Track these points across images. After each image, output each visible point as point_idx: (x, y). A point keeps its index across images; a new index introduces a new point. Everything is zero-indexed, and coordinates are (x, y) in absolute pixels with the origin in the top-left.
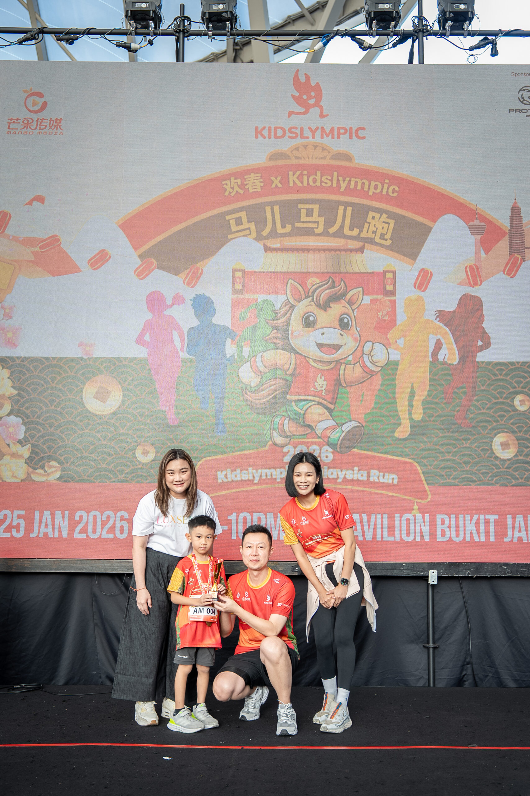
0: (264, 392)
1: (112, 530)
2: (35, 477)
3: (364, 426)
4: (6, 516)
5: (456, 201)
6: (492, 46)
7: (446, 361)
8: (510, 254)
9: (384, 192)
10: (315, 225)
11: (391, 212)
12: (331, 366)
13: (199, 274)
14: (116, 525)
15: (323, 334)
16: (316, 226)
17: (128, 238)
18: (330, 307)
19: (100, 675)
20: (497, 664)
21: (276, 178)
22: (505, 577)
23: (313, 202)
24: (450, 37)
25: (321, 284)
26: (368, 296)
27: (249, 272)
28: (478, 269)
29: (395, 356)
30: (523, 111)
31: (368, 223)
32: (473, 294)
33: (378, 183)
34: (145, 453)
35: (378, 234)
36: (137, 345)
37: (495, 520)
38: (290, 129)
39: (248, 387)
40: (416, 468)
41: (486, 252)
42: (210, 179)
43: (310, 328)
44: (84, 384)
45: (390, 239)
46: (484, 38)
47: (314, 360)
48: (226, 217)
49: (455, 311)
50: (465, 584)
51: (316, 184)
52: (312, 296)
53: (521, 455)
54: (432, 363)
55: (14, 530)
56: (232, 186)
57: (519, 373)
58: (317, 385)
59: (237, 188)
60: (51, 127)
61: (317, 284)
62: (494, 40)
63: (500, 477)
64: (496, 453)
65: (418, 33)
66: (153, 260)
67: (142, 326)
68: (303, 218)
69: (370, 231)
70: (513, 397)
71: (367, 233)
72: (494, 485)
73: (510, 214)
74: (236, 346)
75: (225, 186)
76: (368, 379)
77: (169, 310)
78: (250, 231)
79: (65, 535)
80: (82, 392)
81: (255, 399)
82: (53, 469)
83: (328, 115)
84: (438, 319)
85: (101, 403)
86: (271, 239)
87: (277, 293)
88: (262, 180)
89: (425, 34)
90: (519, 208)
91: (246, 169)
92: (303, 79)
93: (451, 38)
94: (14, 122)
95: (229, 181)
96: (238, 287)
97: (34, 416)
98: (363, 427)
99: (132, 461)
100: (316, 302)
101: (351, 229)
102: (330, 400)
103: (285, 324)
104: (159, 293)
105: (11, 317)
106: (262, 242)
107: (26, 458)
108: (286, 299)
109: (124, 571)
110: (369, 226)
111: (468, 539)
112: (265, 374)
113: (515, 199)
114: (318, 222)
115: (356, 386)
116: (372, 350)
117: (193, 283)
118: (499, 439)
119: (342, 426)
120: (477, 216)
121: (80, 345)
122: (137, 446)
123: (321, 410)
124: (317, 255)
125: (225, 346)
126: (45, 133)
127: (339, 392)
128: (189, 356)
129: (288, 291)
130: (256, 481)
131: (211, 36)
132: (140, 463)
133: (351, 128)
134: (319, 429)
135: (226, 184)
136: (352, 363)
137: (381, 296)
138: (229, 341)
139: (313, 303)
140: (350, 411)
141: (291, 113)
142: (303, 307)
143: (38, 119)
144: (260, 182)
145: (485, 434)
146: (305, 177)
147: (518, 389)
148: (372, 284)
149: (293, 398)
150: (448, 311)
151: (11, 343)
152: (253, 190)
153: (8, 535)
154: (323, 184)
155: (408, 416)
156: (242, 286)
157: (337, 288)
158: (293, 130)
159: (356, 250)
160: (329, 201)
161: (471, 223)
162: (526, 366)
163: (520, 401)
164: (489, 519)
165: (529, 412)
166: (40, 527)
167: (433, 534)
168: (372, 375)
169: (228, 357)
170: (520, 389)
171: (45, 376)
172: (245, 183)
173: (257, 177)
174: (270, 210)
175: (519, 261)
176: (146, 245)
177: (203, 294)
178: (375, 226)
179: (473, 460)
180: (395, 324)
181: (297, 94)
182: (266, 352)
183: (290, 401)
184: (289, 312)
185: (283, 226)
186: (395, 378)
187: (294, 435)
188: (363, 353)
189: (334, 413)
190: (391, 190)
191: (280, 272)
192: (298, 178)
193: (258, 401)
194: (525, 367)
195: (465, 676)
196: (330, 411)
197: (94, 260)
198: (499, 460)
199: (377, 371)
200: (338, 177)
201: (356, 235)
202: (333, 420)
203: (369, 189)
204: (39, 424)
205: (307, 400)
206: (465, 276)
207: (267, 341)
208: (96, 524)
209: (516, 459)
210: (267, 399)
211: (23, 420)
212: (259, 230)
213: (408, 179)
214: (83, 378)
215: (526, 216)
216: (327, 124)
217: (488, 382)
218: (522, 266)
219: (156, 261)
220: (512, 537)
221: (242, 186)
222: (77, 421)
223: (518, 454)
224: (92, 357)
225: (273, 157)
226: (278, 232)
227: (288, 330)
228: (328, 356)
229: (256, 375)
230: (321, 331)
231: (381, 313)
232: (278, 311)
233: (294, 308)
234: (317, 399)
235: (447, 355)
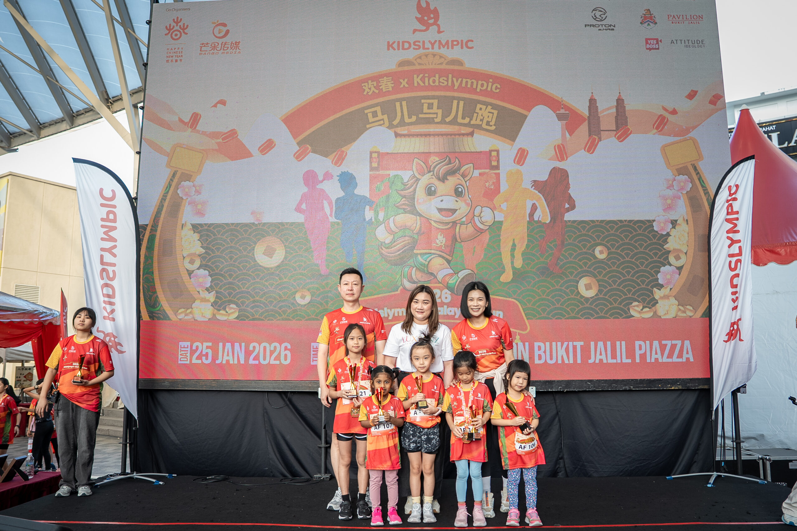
0: (395, 247)
1: (278, 358)
2: (218, 317)
3: (475, 272)
4: (197, 348)
5: (546, 94)
7: (540, 221)
8: (590, 135)
9: (489, 89)
10: (435, 116)
11: (495, 104)
12: (449, 226)
13: (344, 156)
14: (281, 354)
15: (442, 201)
17: (289, 129)
18: (447, 179)
19: (271, 470)
20: (583, 458)
21: (404, 80)
22: (589, 391)
23: (433, 97)
25: (440, 161)
26: (478, 170)
27: (383, 153)
28: (564, 147)
29: (499, 217)
30: (596, 26)
31: (477, 113)
32: (561, 167)
33: (483, 82)
34: (303, 297)
35: (485, 121)
36: (296, 212)
37: (581, 346)
38: (414, 42)
39: (383, 244)
40: (518, 306)
41: (570, 135)
42: (352, 83)
43: (432, 197)
44: (255, 243)
45: (494, 125)
47: (435, 222)
48: (365, 111)
49: (547, 181)
50: (557, 397)
51: (435, 84)
52: (433, 171)
53: (601, 294)
54: (529, 222)
55: (204, 358)
56: (370, 87)
57: (599, 229)
58: (437, 241)
59: (373, 89)
60: (231, 48)
63: (584, 312)
64: (581, 293)
66: (308, 146)
67: (299, 198)
68: (425, 110)
69: (478, 120)
70: (594, 248)
71: (476, 120)
72: (580, 319)
73: (588, 104)
74: (373, 211)
75: (364, 87)
76: (479, 235)
77: (320, 184)
78: (384, 122)
79: (242, 362)
80: (254, 250)
81: (389, 253)
82: (233, 310)
83: (443, 31)
84: (533, 187)
85: (269, 258)
86: (400, 127)
87: (406, 170)
88: (392, 82)
90: (595, 100)
91: (380, 73)
94: (205, 46)
95: (367, 83)
96: (375, 165)
97: (217, 270)
98: (475, 274)
99: (293, 304)
100: (436, 176)
101: (463, 118)
102: (448, 253)
103: (412, 193)
104: (313, 171)
105: (200, 193)
106: (393, 129)
107: (212, 302)
108: (413, 173)
110: (478, 115)
111: (560, 362)
112: (396, 233)
113: (592, 93)
114: (437, 114)
117: (339, 163)
118: (583, 282)
119: (458, 273)
120: (562, 106)
121: (252, 214)
122: (296, 292)
123: (440, 261)
124: (437, 138)
125: (364, 211)
126: (227, 53)
127: (456, 246)
128: (336, 220)
129: (414, 167)
130: (390, 318)
132: (299, 305)
133: (462, 41)
134: (440, 277)
136: (465, 223)
137: (487, 171)
138: (367, 207)
139: (433, 177)
140: (465, 261)
141: (415, 31)
142: (425, 180)
143: (222, 43)
144: (392, 84)
145: (572, 278)
146: (427, 79)
147: (597, 241)
148: (480, 161)
149: (418, 252)
150: (541, 181)
151: (200, 213)
152: (386, 90)
153: (199, 362)
154: (441, 84)
155: (510, 264)
156: (378, 164)
157: (453, 165)
158: (417, 43)
159: (468, 135)
160: (445, 97)
161: (558, 112)
162: (604, 223)
163: (599, 251)
164: (576, 345)
165: (607, 260)
166: (223, 355)
167: (532, 357)
168: (482, 233)
169: (367, 219)
170: (599, 241)
171: (226, 238)
172: (380, 84)
173: (389, 79)
174: (399, 104)
175: (597, 141)
176: (303, 135)
177: (348, 171)
178: (482, 116)
179: (563, 299)
180: (499, 192)
181: (419, 16)
182: (397, 216)
183: (417, 254)
185: (410, 117)
186: (499, 235)
187: (420, 281)
188: (474, 215)
189: (452, 263)
190: (494, 87)
191: (407, 153)
192: (421, 80)
194: (603, 225)
195: (559, 469)
196: (449, 262)
197: (263, 147)
198: (583, 299)
199: (485, 229)
200: (452, 78)
201: (467, 123)
202: (451, 269)
203: (477, 87)
204: (222, 275)
205: (430, 253)
206: (554, 153)
207: (397, 207)
208: (266, 353)
209: (597, 297)
210: (398, 253)
211: (209, 272)
212: (391, 120)
213: (508, 78)
214: (255, 239)
215: (601, 106)
216: (444, 38)
217: (574, 236)
218: (599, 144)
219: (311, 147)
220: (595, 359)
221: (377, 87)
222: (250, 272)
223: (599, 293)
224: (262, 223)
225: (402, 64)
226: (406, 121)
227: (414, 198)
228: (447, 218)
229: (389, 234)
230: (441, 198)
231: (488, 183)
232: (406, 184)
233: (419, 181)
234: (438, 252)
235: (541, 216)
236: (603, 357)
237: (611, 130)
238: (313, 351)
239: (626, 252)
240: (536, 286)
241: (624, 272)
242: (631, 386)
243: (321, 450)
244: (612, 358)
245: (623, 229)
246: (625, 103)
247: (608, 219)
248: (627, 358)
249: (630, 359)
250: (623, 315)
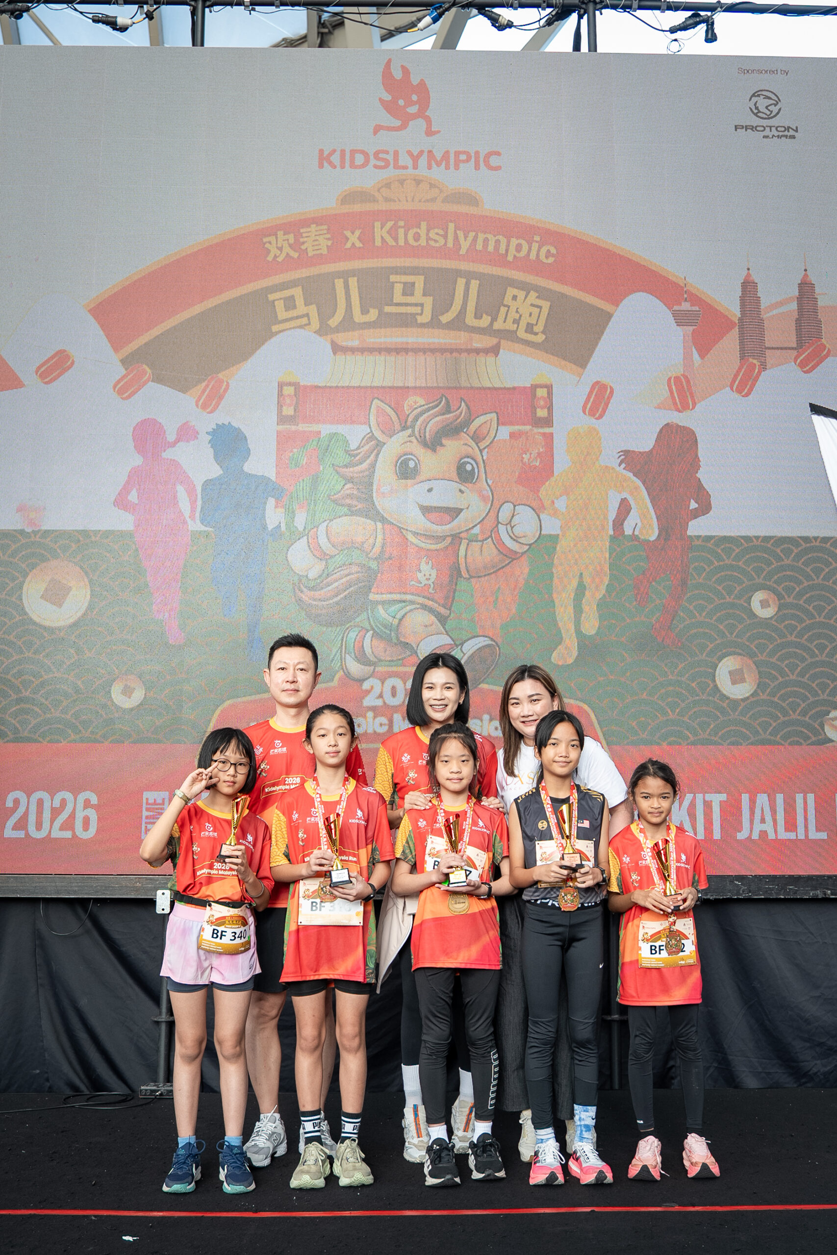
0: (330, 588)
1: (69, 825)
3: (500, 644)
5: (653, 271)
6: (707, 26)
7: (637, 536)
8: (743, 357)
9: (533, 256)
10: (418, 310)
11: (544, 288)
12: (444, 544)
13: (222, 391)
14: (77, 816)
15: (430, 490)
16: (420, 312)
17: (104, 329)
18: (442, 445)
19: (46, 1075)
20: (725, 1046)
21: (353, 233)
22: (738, 900)
23: (416, 271)
24: (638, 11)
25: (426, 407)
26: (507, 427)
27: (305, 387)
28: (688, 381)
29: (551, 526)
30: (758, 128)
31: (506, 306)
32: (680, 424)
33: (521, 241)
34: (127, 692)
35: (523, 324)
36: (117, 508)
37: (720, 801)
38: (376, 154)
39: (304, 580)
40: (588, 714)
41: (702, 356)
42: (244, 234)
43: (409, 482)
44: (25, 576)
45: (543, 332)
46: (693, 14)
47: (415, 534)
48: (269, 296)
49: (651, 451)
51: (419, 243)
52: (413, 427)
53: (763, 693)
54: (613, 538)
56: (279, 245)
57: (759, 554)
58: (419, 575)
59: (287, 249)
61: (421, 406)
62: (709, 17)
63: (728, 729)
64: (722, 689)
65: (586, 4)
66: (145, 366)
67: (125, 478)
68: (398, 297)
69: (510, 320)
70: (750, 594)
71: (505, 322)
72: (720, 744)
73: (740, 294)
74: (283, 510)
75: (267, 245)
76: (506, 565)
77: (171, 449)
78: (309, 319)
80: (21, 588)
81: (315, 600)
83: (439, 132)
84: (623, 465)
85: (54, 607)
86: (344, 332)
87: (353, 422)
88: (328, 236)
89: (599, 6)
90: (754, 283)
91: (303, 217)
92: (398, 74)
93: (640, 13)
95: (274, 237)
96: (288, 411)
98: (498, 646)
99: (104, 706)
100: (418, 437)
101: (478, 316)
102: (442, 602)
103: (367, 473)
104: (154, 422)
106: (329, 337)
108: (369, 431)
109: (89, 894)
110: (508, 311)
112: (332, 557)
113: (748, 269)
114: (422, 305)
115: (486, 578)
116: (513, 516)
117: (212, 406)
118: (727, 666)
119: (462, 644)
120: (685, 296)
121: (20, 509)
122: (114, 680)
123: (427, 617)
124: (421, 358)
125: (265, 510)
127: (458, 587)
128: (203, 528)
129: (372, 418)
131: (248, 6)
132: (118, 708)
133: (477, 153)
134: (424, 651)
135: (270, 243)
136: (479, 539)
137: (528, 427)
138: (271, 502)
139: (413, 439)
140: (476, 619)
141: (378, 128)
142: (395, 446)
144: (327, 239)
145: (704, 657)
146: (401, 232)
147: (757, 581)
148: (512, 406)
149: (378, 597)
150: (640, 453)
152: (315, 252)
154: (432, 243)
155: (573, 627)
156: (295, 410)
157: (455, 414)
158: (381, 155)
159: (486, 351)
160: (440, 270)
161: (676, 308)
162: (771, 543)
163: (761, 601)
164: (711, 801)
165: (776, 621)
168: (513, 560)
169: (270, 530)
170: (761, 581)
172: (302, 240)
173: (321, 230)
174: (342, 284)
175: (757, 371)
176: (133, 343)
177: (229, 423)
178: (517, 312)
179: (683, 701)
180: (552, 474)
181: (387, 97)
182: (334, 521)
184: (374, 454)
185: (365, 311)
186: (552, 564)
187: (380, 660)
188: (499, 523)
189: (449, 622)
191: (359, 387)
192: (389, 232)
193: (320, 603)
194: (769, 545)
195: (673, 1070)
196: (443, 620)
197: (46, 367)
198: (727, 701)
199: (520, 551)
200: (455, 230)
201: (485, 326)
202: (448, 634)
203: (507, 251)
205: (404, 602)
206: (666, 393)
207: (335, 501)
208: (42, 813)
209: (754, 699)
210: (335, 600)
212: (323, 319)
213: (572, 234)
214: (23, 566)
215: (767, 297)
216: (438, 146)
217: (708, 570)
218: (760, 379)
219: (150, 368)
220: (751, 831)
221: (296, 246)
222: (12, 638)
223: (759, 691)
224: (39, 531)
225: (348, 198)
226: (357, 320)
227: (371, 484)
228: (439, 528)
229: (316, 560)
230: (427, 486)
231: (528, 455)
232: (355, 452)
233: (382, 447)
234: (421, 600)
235: (639, 525)
236: (768, 827)
237: (786, 348)
238: (148, 810)
239: (816, 603)
240: (628, 674)
241: (812, 646)
242: (828, 889)
243: (160, 1029)
244: (787, 829)
245: (810, 556)
246: (817, 290)
247: (779, 535)
248: (818, 830)
249: (824, 831)
250: (809, 738)
